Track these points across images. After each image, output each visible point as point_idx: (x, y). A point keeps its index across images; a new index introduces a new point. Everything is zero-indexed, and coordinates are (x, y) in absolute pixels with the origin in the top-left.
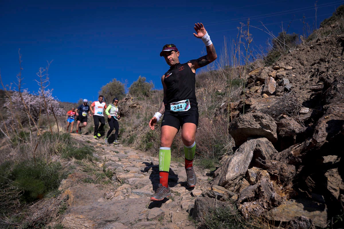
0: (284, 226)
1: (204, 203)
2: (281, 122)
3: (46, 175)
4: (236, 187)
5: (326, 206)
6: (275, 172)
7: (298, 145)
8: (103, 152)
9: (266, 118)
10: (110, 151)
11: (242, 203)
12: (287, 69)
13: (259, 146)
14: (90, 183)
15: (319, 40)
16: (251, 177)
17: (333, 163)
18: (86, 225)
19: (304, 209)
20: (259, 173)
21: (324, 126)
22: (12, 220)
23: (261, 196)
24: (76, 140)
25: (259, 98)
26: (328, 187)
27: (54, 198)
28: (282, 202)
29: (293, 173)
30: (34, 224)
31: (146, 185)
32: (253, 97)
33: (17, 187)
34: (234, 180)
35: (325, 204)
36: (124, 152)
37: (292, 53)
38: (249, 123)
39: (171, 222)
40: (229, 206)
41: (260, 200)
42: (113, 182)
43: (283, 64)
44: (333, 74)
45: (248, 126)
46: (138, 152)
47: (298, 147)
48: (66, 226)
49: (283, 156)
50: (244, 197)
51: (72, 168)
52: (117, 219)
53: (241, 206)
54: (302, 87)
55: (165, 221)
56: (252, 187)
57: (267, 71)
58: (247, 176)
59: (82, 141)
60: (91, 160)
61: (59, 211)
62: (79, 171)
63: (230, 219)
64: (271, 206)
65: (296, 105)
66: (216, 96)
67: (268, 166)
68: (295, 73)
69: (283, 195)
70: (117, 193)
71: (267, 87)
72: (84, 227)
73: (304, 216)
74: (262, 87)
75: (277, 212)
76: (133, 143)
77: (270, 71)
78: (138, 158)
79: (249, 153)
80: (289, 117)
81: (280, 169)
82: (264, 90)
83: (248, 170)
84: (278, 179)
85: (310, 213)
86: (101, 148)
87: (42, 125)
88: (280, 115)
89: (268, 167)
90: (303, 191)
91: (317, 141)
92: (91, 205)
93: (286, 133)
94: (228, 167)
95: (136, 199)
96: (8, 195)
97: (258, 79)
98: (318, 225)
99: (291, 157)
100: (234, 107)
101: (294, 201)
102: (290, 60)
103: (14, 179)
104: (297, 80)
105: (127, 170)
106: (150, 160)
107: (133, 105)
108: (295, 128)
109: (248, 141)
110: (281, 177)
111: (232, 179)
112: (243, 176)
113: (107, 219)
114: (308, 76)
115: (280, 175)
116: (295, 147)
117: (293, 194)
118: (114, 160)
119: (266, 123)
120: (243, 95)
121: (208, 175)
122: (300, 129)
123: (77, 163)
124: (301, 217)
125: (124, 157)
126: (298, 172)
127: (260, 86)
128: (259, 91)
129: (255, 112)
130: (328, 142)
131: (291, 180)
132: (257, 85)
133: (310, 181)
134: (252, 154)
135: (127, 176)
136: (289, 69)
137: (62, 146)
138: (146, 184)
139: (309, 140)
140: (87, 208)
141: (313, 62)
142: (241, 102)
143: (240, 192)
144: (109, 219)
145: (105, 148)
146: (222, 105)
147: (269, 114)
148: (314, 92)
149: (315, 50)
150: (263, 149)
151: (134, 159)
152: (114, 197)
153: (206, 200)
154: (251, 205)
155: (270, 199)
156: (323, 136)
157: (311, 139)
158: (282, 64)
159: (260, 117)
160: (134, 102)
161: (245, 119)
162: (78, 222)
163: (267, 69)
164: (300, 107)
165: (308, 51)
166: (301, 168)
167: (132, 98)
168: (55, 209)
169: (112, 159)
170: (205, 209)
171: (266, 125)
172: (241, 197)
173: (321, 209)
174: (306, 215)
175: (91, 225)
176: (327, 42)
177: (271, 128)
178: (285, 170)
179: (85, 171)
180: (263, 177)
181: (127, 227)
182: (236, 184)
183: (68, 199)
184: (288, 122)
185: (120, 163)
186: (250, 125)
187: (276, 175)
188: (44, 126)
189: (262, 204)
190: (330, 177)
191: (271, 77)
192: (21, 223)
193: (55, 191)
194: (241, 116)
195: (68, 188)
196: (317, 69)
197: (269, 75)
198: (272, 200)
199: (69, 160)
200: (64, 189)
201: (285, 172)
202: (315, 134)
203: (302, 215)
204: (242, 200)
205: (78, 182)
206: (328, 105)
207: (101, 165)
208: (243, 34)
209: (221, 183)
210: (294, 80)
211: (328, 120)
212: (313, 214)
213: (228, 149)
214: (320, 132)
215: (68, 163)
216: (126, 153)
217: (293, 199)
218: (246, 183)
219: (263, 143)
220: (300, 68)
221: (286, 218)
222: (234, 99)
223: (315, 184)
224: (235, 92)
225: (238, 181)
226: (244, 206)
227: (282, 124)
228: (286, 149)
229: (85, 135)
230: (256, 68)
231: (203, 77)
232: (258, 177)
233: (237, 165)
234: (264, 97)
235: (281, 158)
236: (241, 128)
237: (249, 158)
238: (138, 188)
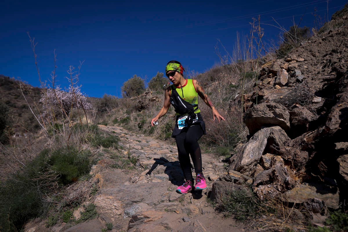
0: (297, 207)
1: (221, 186)
2: (293, 111)
3: (78, 161)
4: (250, 172)
5: (338, 189)
6: (289, 157)
7: (311, 133)
8: (127, 141)
9: (280, 108)
10: (133, 141)
11: (258, 186)
12: (299, 61)
13: (273, 134)
14: (117, 168)
15: (331, 31)
16: (266, 163)
17: (345, 149)
18: (115, 204)
19: (317, 192)
20: (274, 158)
21: (338, 113)
22: (53, 199)
23: (275, 180)
24: (103, 130)
25: (271, 89)
26: (340, 172)
27: (87, 181)
28: (295, 185)
29: (306, 158)
30: (71, 203)
32: (266, 88)
33: (55, 172)
34: (249, 165)
35: (338, 188)
36: (146, 141)
37: (304, 45)
38: (263, 113)
39: (191, 203)
40: (245, 189)
41: (274, 183)
42: (137, 167)
43: (295, 56)
44: (346, 64)
45: (262, 115)
46: (158, 141)
47: (311, 134)
48: (98, 205)
49: (296, 143)
50: (259, 181)
51: (100, 155)
52: (142, 200)
53: (256, 189)
54: (314, 77)
55: (186, 202)
56: (267, 171)
57: (280, 63)
58: (261, 162)
59: (108, 132)
60: (117, 148)
61: (91, 192)
62: (107, 157)
63: (246, 200)
64: (285, 189)
65: (308, 95)
66: (230, 88)
67: (282, 152)
68: (307, 65)
69: (297, 179)
70: (141, 178)
71: (279, 79)
72: (113, 206)
73: (317, 198)
74: (274, 79)
75: (291, 195)
76: (154, 133)
77: (282, 64)
78: (159, 146)
79: (263, 140)
80: (302, 107)
81: (293, 155)
82: (276, 82)
83: (262, 156)
84: (291, 164)
85: (323, 195)
86: (125, 137)
87: (72, 118)
88: (293, 104)
90: (315, 176)
91: (330, 128)
92: (118, 188)
93: (298, 121)
94: (243, 153)
95: (158, 183)
96: (48, 178)
97: (270, 72)
98: (330, 207)
99: (303, 144)
100: (247, 98)
101: (307, 184)
102: (301, 52)
103: (52, 165)
104: (309, 72)
105: (149, 157)
106: (169, 148)
107: (153, 98)
108: (307, 116)
109: (262, 129)
110: (295, 162)
111: (248, 164)
112: (257, 162)
113: (133, 200)
114: (320, 66)
115: (293, 161)
116: (308, 135)
117: (306, 178)
118: (137, 148)
119: (279, 112)
120: (256, 87)
121: (223, 161)
122: (312, 118)
123: (105, 151)
124: (314, 199)
125: (146, 146)
126: (311, 157)
127: (273, 78)
128: (271, 83)
129: (269, 102)
130: (341, 129)
131: (304, 165)
132: (269, 77)
133: (322, 166)
134: (266, 141)
135: (150, 162)
136: (301, 61)
137: (91, 135)
139: (322, 127)
140: (115, 190)
141: (325, 53)
142: (254, 93)
143: (255, 176)
144: (135, 200)
145: (128, 138)
146: (236, 97)
147: (282, 103)
148: (326, 82)
149: (327, 41)
150: (276, 137)
151: (155, 147)
152: (139, 180)
153: (223, 183)
154: (266, 188)
155: (284, 182)
156: (336, 123)
157: (324, 127)
158: (294, 56)
159: (274, 106)
160: (154, 96)
161: (259, 109)
162: (108, 202)
163: (279, 61)
164: (312, 97)
165: (320, 43)
166: (314, 154)
167: (151, 92)
168: (88, 190)
169: (135, 148)
170: (222, 192)
171: (280, 114)
172: (256, 180)
173: (334, 192)
174: (318, 197)
175: (119, 205)
176: (339, 34)
177: (284, 117)
178: (299, 156)
179: (112, 158)
180: (277, 162)
181: (151, 207)
182: (251, 170)
183: (98, 182)
184: (301, 111)
185: (142, 151)
186: (264, 114)
187: (290, 160)
188: (74, 119)
189: (277, 187)
190: (342, 162)
191: (283, 69)
192: (60, 202)
193: (87, 175)
194: (255, 106)
195: (98, 172)
196: (330, 60)
197: (281, 67)
198: (287, 183)
199: (98, 148)
200: (95, 174)
201: (299, 158)
202: (329, 121)
203: (315, 198)
204: (257, 183)
205: (106, 168)
206: (341, 94)
207: (126, 153)
208: (255, 29)
209: (237, 168)
210: (306, 71)
211: (342, 108)
212: (325, 196)
213: (242, 137)
214: (333, 120)
215: (97, 150)
216: (147, 142)
217: (306, 183)
218: (261, 169)
219: (277, 131)
220: (312, 60)
221: (299, 200)
222: (247, 91)
223: (327, 169)
224: (248, 84)
225: (252, 166)
226: (259, 189)
227: (295, 113)
228: (299, 137)
229: (110, 127)
230: (269, 61)
231: (217, 71)
232: (273, 162)
233: (252, 152)
234: (277, 88)
235: (295, 144)
236: (255, 118)
237: (263, 145)
238: (160, 173)
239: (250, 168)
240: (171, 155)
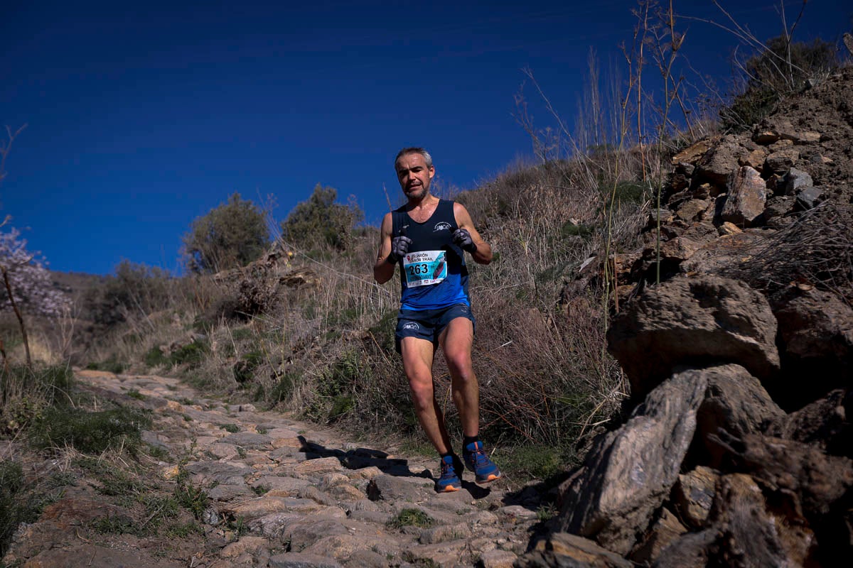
2: (790, 307)
6: (782, 480)
8: (186, 428)
9: (740, 295)
10: (210, 427)
12: (802, 139)
13: (717, 392)
14: (122, 533)
16: (693, 504)
20: (723, 484)
24: (93, 389)
25: (709, 236)
31: (321, 537)
32: (690, 234)
34: (630, 512)
36: (259, 428)
37: (818, 88)
42: (206, 527)
43: (788, 124)
45: (676, 324)
49: (806, 426)
51: (59, 481)
56: (698, 537)
57: (736, 147)
58: (676, 500)
59: (117, 394)
60: (132, 453)
62: (85, 491)
65: (841, 249)
66: (564, 237)
67: (756, 457)
68: (832, 153)
71: (736, 201)
74: (716, 201)
76: (291, 398)
77: (745, 150)
79: (680, 420)
80: (820, 292)
81: (800, 471)
82: (726, 212)
83: (678, 479)
84: (793, 506)
88: (788, 283)
89: (757, 461)
93: (810, 346)
94: (605, 466)
97: (704, 177)
99: (833, 429)
100: (624, 268)
102: (810, 110)
104: (839, 175)
105: (259, 487)
107: (295, 274)
108: (844, 327)
109: (675, 376)
110: (806, 500)
111: (624, 511)
112: (660, 500)
115: (801, 494)
118: (221, 454)
119: (740, 311)
120: (653, 231)
123: (81, 464)
125: (255, 446)
127: (712, 200)
128: (707, 215)
129: (699, 276)
132: (699, 195)
134: (691, 421)
135: (259, 507)
136: (809, 140)
137: (35, 407)
138: (320, 534)
142: (647, 252)
143: (653, 557)
145: (192, 416)
146: (582, 266)
147: (746, 281)
150: (731, 403)
151: (290, 449)
158: (786, 125)
159: (717, 289)
160: (298, 268)
163: (734, 142)
167: (290, 254)
169: (213, 452)
171: (739, 321)
177: (758, 329)
178: (822, 474)
179: (107, 493)
180: (737, 500)
184: (816, 308)
185: (240, 465)
186: (683, 319)
187: (788, 491)
191: (749, 167)
194: (649, 290)
199: (52, 455)
200: (22, 560)
201: (822, 483)
205: (75, 533)
207: (171, 471)
208: (650, 34)
210: (829, 174)
215: (47, 464)
216: (263, 430)
218: (676, 525)
219: (731, 382)
220: (846, 136)
222: (623, 244)
224: (626, 222)
227: (794, 313)
228: (818, 402)
229: (129, 377)
230: (697, 142)
231: (518, 182)
232: (721, 499)
233: (640, 460)
234: (727, 233)
235: (801, 431)
236: (651, 333)
237: (682, 433)
238: (294, 549)
239: (633, 525)
240: (344, 477)
